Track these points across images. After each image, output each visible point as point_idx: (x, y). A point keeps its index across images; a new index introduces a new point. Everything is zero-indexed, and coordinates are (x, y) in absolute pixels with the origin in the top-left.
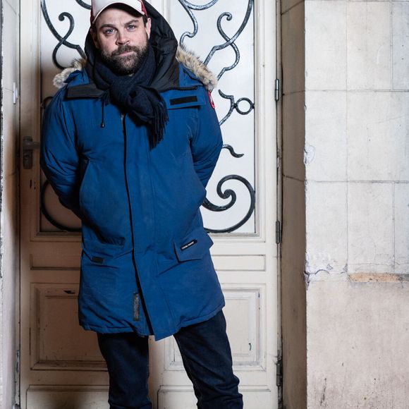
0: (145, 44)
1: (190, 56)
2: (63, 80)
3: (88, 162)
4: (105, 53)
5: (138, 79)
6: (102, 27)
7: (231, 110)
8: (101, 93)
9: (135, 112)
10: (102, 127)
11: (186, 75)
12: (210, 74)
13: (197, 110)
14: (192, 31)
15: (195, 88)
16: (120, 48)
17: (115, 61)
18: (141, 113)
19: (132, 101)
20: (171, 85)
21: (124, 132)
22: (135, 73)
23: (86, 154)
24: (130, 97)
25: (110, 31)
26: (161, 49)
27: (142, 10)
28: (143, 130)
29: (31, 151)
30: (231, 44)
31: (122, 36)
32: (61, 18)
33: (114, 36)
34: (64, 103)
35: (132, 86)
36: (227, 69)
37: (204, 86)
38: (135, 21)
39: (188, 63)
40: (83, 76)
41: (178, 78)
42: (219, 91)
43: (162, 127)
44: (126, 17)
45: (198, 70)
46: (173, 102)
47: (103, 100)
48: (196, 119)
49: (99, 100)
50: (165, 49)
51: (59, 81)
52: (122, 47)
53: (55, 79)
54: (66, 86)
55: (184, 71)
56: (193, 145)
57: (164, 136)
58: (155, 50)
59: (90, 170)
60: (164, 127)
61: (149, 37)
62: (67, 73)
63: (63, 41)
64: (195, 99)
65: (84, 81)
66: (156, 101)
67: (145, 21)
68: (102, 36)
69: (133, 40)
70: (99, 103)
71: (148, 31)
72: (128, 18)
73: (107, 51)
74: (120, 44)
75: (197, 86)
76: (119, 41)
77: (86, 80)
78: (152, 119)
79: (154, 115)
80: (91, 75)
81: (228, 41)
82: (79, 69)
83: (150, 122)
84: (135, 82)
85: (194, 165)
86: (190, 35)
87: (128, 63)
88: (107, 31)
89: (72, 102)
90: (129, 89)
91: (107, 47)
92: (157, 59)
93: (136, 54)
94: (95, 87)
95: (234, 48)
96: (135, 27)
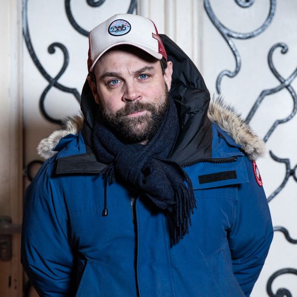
0: (163, 99)
1: (228, 113)
2: (52, 147)
3: (86, 263)
4: (108, 112)
5: (153, 149)
6: (104, 76)
7: (286, 179)
8: (102, 167)
9: (149, 196)
10: (103, 215)
11: (222, 140)
12: (255, 139)
13: (236, 189)
14: (233, 69)
15: (232, 160)
16: (127, 107)
17: (121, 124)
18: (158, 197)
19: (144, 182)
20: (201, 155)
21: (135, 222)
22: (150, 140)
23: (83, 251)
24: (142, 175)
25: (115, 81)
26: (187, 105)
27: (160, 52)
28: (161, 219)
29: (10, 237)
30: (287, 87)
31: (131, 90)
32: (51, 50)
33: (120, 88)
34: (51, 181)
35: (145, 160)
36: (281, 122)
37: (246, 155)
38: (149, 68)
39: (225, 123)
40: (78, 141)
41: (210, 146)
42: (271, 153)
43: (186, 216)
44: (136, 62)
45: (239, 134)
46: (203, 179)
47: (105, 177)
48: (236, 202)
49: (101, 177)
50: (193, 104)
51: (46, 149)
52: (131, 105)
53: (40, 146)
54: (56, 156)
55: (219, 135)
56: (231, 237)
57: (190, 229)
58: (178, 106)
59: (89, 274)
60: (189, 216)
61: (169, 88)
62: (57, 138)
63: (53, 83)
64: (232, 175)
65: (79, 150)
66: (178, 179)
67: (164, 67)
68: (104, 89)
69: (145, 95)
70: (100, 181)
71: (168, 80)
72: (140, 64)
73: (110, 110)
74: (128, 101)
75: (236, 157)
76: (126, 97)
77: (83, 149)
78: (173, 206)
79: (175, 200)
80: (89, 142)
81: (282, 83)
82: (73, 131)
83: (170, 209)
84: (149, 154)
85: (233, 264)
86: (231, 75)
87: (139, 126)
88: (109, 82)
89: (63, 179)
90: (141, 164)
91: (109, 105)
92: (181, 118)
93: (150, 113)
94: (95, 160)
95: (291, 92)
96: (149, 76)
